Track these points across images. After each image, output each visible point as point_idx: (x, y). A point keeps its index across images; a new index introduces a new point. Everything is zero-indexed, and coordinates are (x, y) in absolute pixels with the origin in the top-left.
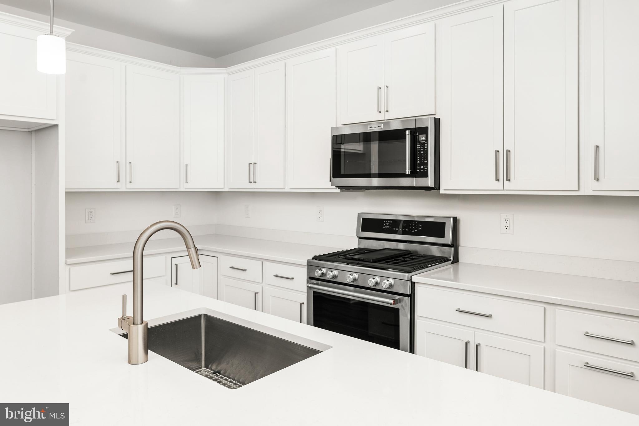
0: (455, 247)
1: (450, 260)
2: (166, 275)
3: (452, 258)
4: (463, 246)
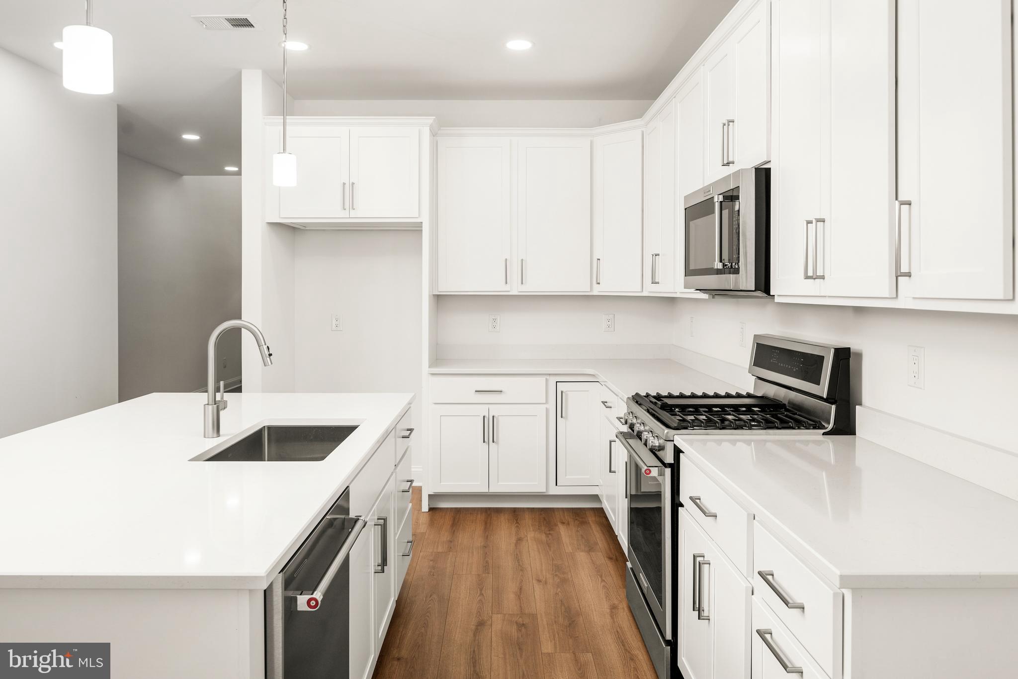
0: (838, 402)
1: (823, 427)
2: (547, 402)
3: (830, 426)
4: (865, 407)
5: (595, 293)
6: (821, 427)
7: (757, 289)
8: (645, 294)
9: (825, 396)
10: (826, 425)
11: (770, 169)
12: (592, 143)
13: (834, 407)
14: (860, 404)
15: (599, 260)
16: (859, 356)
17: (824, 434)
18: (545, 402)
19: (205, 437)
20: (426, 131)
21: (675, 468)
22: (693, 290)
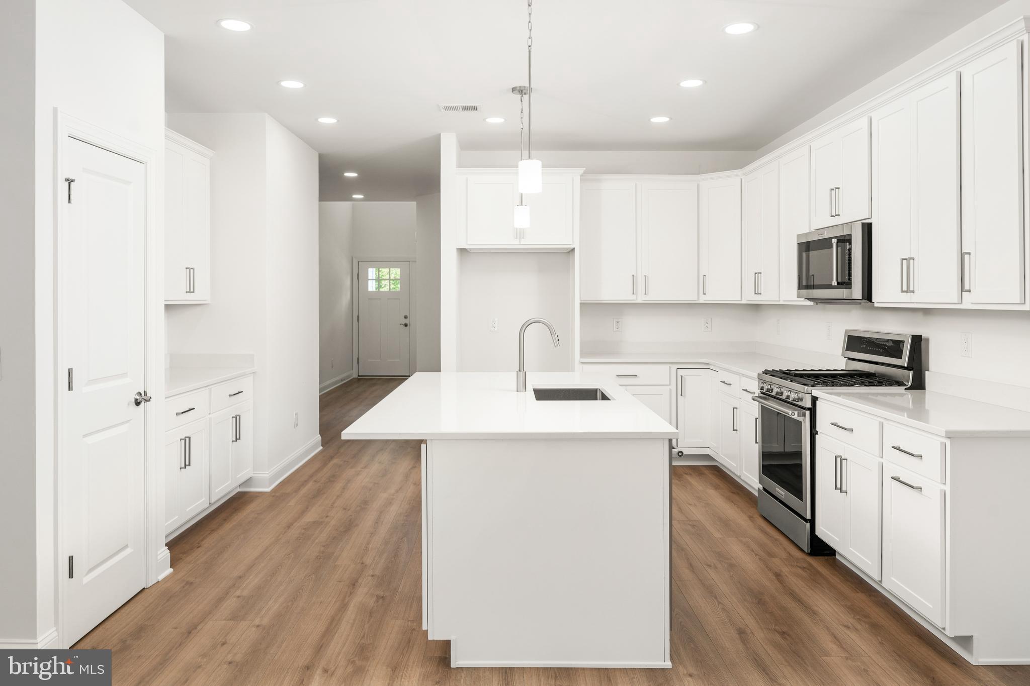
0: (914, 370)
1: (905, 385)
2: (670, 385)
3: (910, 384)
4: (931, 371)
5: (701, 301)
6: (903, 385)
7: (863, 298)
8: (744, 302)
9: (906, 365)
10: (907, 384)
11: (871, 224)
12: (698, 186)
13: (911, 372)
14: (928, 371)
15: (705, 276)
16: (927, 340)
17: (905, 389)
18: (668, 384)
19: (517, 391)
20: (578, 178)
21: (813, 411)
22: (803, 299)
